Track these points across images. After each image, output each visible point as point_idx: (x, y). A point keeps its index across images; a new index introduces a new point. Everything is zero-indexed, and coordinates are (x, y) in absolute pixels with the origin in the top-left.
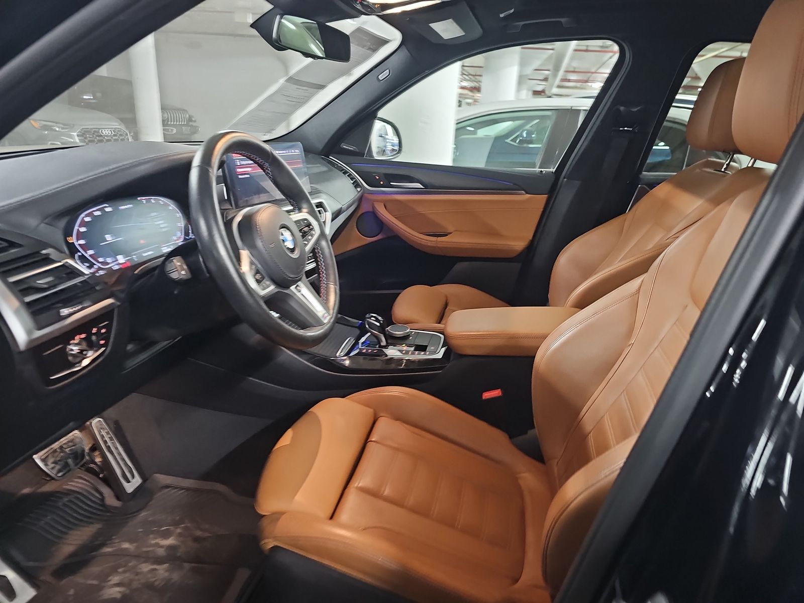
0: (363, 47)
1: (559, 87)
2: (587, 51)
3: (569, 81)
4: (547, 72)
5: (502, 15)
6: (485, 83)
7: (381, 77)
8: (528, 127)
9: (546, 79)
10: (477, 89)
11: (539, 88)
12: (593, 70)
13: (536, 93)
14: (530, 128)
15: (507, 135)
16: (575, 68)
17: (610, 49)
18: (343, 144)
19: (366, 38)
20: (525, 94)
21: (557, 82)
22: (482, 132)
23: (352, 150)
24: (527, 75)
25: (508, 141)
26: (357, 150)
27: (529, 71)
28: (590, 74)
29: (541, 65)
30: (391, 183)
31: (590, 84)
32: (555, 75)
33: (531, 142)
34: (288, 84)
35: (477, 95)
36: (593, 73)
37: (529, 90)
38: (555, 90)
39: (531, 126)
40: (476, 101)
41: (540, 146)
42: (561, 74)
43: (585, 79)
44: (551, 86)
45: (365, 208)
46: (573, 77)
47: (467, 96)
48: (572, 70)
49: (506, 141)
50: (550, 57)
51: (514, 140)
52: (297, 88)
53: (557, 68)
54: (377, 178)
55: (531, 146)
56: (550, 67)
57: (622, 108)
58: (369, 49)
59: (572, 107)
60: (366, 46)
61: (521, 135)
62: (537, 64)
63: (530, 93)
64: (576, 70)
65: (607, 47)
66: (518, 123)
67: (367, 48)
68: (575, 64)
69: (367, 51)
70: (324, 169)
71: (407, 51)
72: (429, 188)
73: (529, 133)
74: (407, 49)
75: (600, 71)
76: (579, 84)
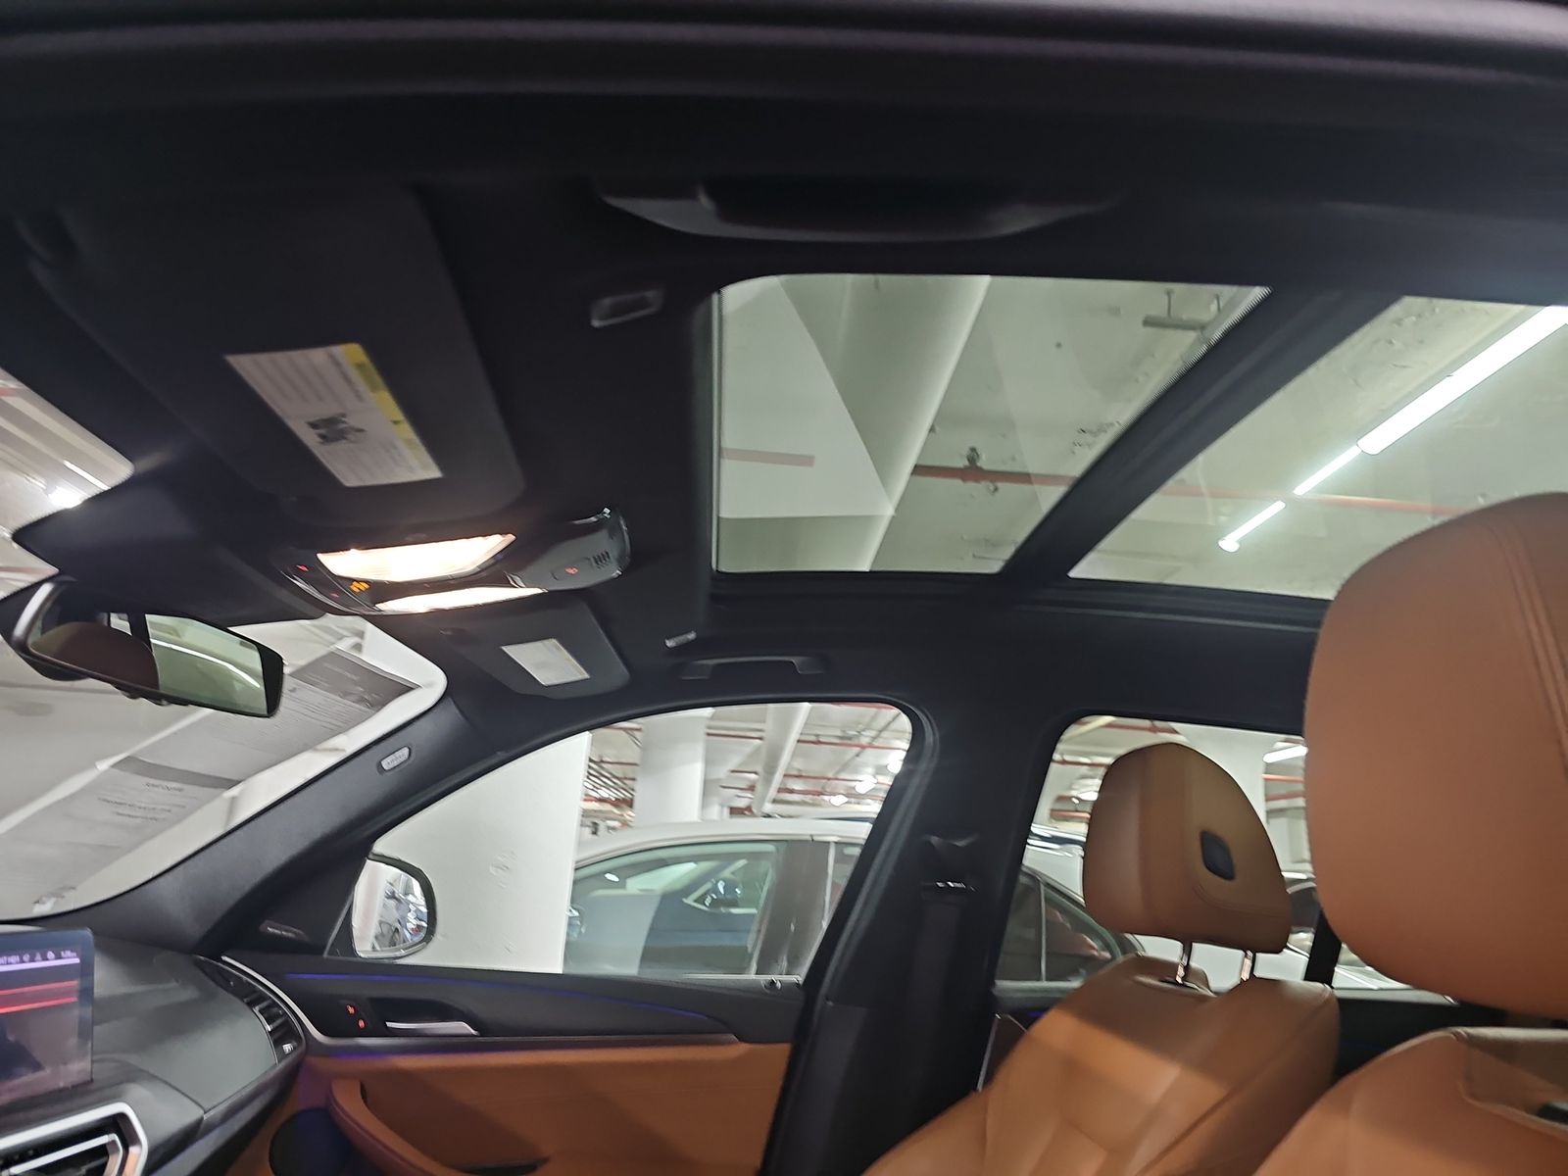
0: (345, 694)
1: (775, 801)
2: (819, 742)
3: (792, 791)
4: (753, 776)
5: (670, 643)
6: (642, 792)
7: (387, 764)
8: (727, 873)
9: (752, 788)
10: (630, 803)
11: (741, 803)
12: (830, 775)
13: (735, 811)
14: (732, 877)
15: (687, 890)
16: (800, 770)
17: (855, 742)
18: (267, 922)
19: (354, 678)
20: (716, 812)
21: (772, 792)
22: (636, 885)
23: (287, 938)
24: (719, 780)
25: (689, 901)
26: (306, 938)
27: (722, 772)
28: (824, 781)
29: (741, 765)
30: (389, 1024)
31: (826, 798)
32: (768, 781)
33: (735, 905)
34: (122, 773)
35: (628, 814)
36: (829, 779)
37: (722, 806)
38: (768, 807)
39: (733, 873)
40: (625, 824)
41: (753, 911)
42: (778, 778)
43: (819, 789)
44: (763, 800)
45: (303, 1098)
46: (797, 785)
47: (607, 815)
48: (795, 773)
49: (685, 901)
50: (757, 751)
51: (701, 900)
52: (148, 785)
53: (770, 770)
54: (351, 1010)
55: (735, 911)
56: (759, 769)
57: (935, 840)
58: (361, 700)
59: (811, 836)
60: (351, 694)
61: (715, 890)
62: (734, 762)
63: (726, 811)
64: (804, 774)
65: (850, 738)
66: (705, 866)
67: (354, 698)
68: (799, 765)
69: (357, 706)
70: (188, 994)
71: (457, 711)
72: (491, 1035)
73: (730, 886)
74: (458, 707)
75: (843, 776)
76: (808, 798)
